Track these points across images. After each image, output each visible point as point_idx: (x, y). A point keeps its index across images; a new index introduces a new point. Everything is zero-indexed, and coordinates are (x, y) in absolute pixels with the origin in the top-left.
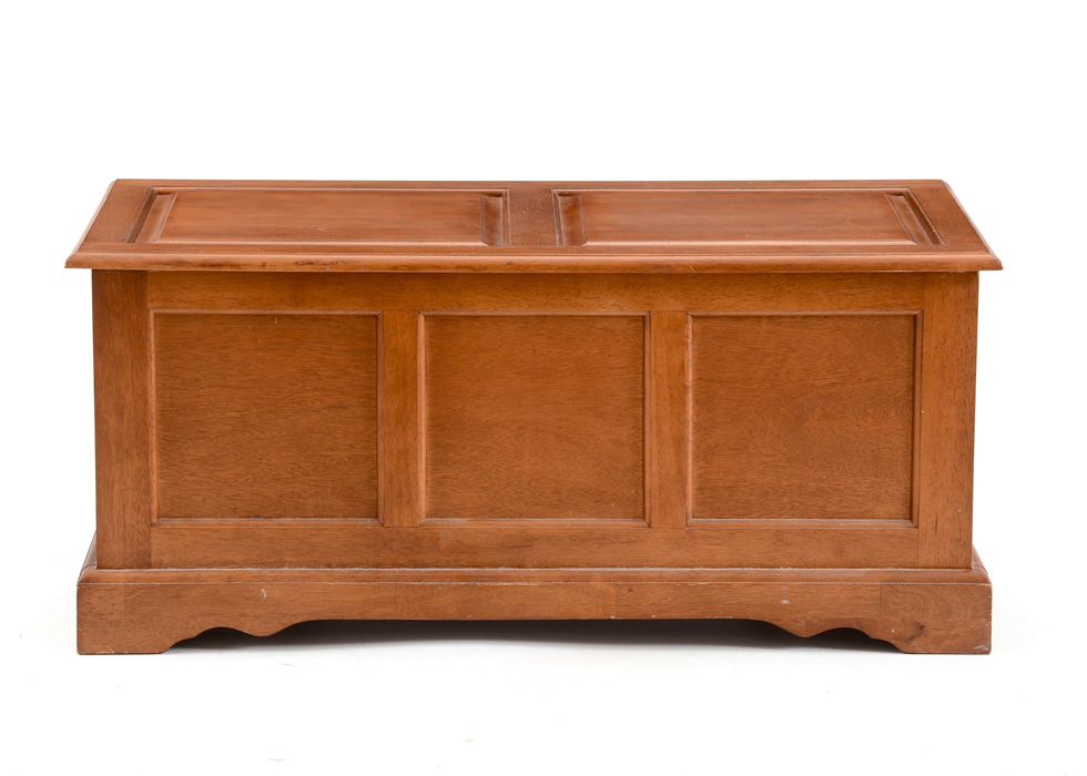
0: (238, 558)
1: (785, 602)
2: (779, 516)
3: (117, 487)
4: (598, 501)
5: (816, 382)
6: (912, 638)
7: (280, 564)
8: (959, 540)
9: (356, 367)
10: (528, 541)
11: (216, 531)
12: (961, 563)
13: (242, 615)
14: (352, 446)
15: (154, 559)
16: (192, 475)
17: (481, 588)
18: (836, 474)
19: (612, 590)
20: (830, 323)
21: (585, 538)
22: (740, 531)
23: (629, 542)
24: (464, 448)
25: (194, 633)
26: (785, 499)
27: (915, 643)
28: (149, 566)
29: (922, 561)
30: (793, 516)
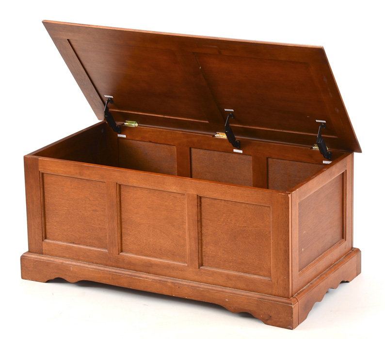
0: (67, 256)
1: (227, 300)
2: (229, 270)
3: (33, 227)
4: (173, 255)
5: (240, 225)
6: (268, 320)
7: (79, 260)
8: (285, 288)
9: (100, 198)
10: (151, 265)
11: (61, 246)
12: (286, 295)
13: (66, 275)
14: (99, 224)
15: (44, 252)
16: (55, 226)
17: (134, 279)
18: (247, 258)
19: (173, 286)
20: (243, 205)
21: (168, 267)
22: (216, 273)
23: (181, 270)
24: (133, 230)
25: (53, 278)
26: (231, 264)
27: (269, 321)
28: (42, 254)
29: (274, 293)
30: (233, 270)
